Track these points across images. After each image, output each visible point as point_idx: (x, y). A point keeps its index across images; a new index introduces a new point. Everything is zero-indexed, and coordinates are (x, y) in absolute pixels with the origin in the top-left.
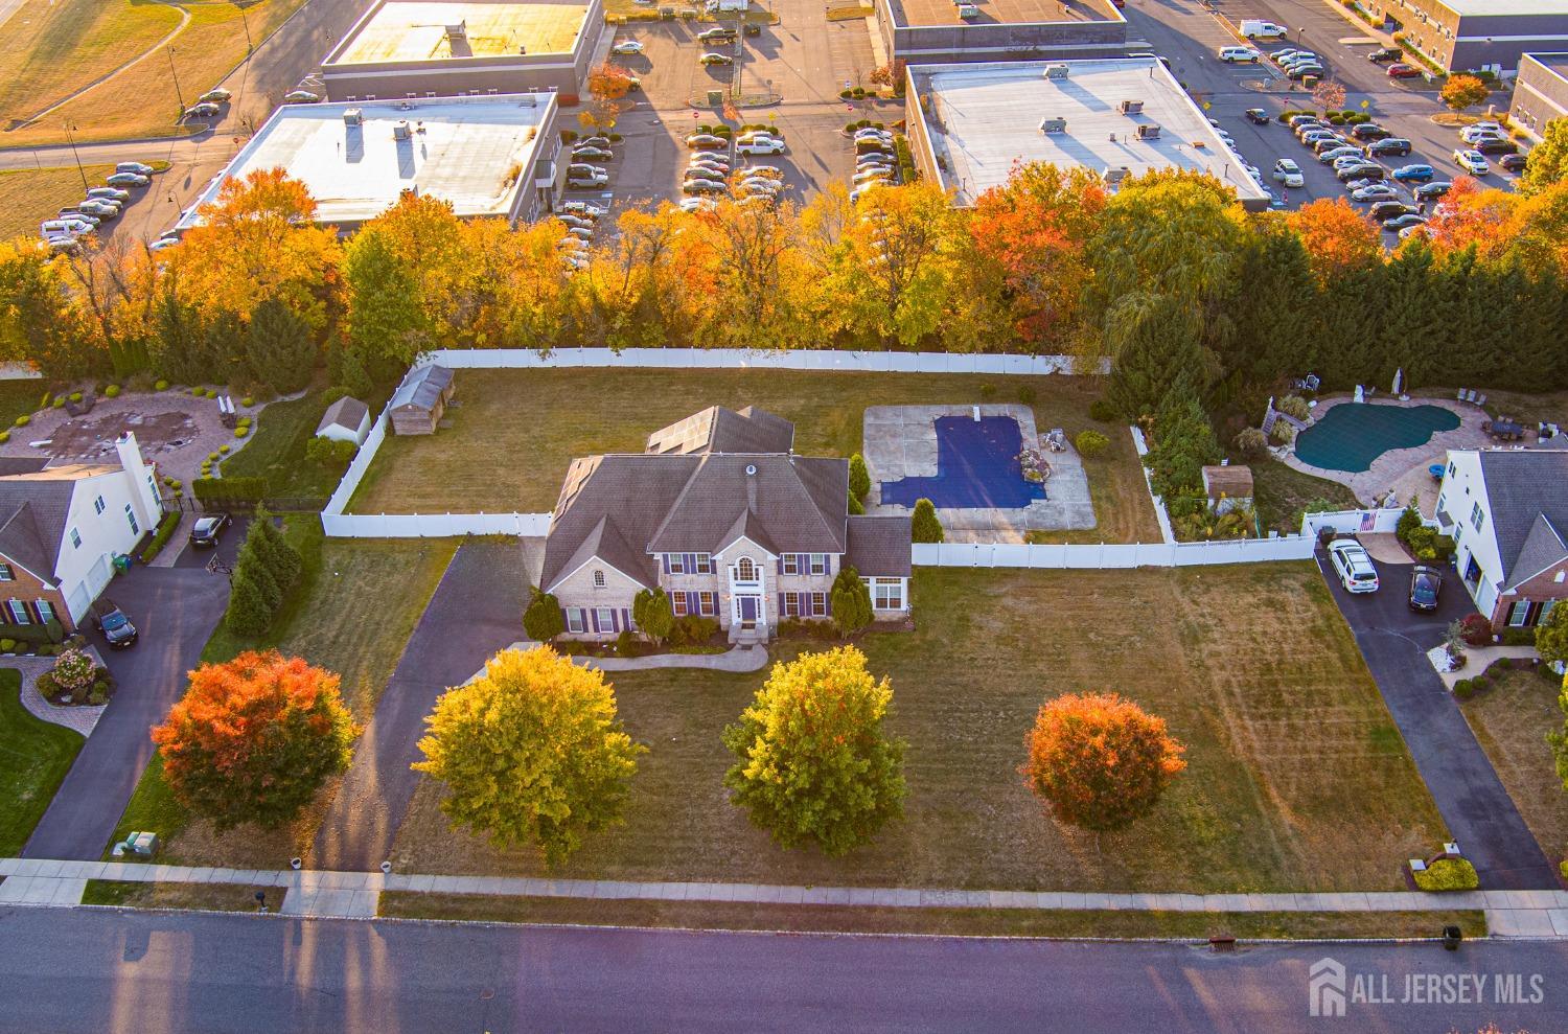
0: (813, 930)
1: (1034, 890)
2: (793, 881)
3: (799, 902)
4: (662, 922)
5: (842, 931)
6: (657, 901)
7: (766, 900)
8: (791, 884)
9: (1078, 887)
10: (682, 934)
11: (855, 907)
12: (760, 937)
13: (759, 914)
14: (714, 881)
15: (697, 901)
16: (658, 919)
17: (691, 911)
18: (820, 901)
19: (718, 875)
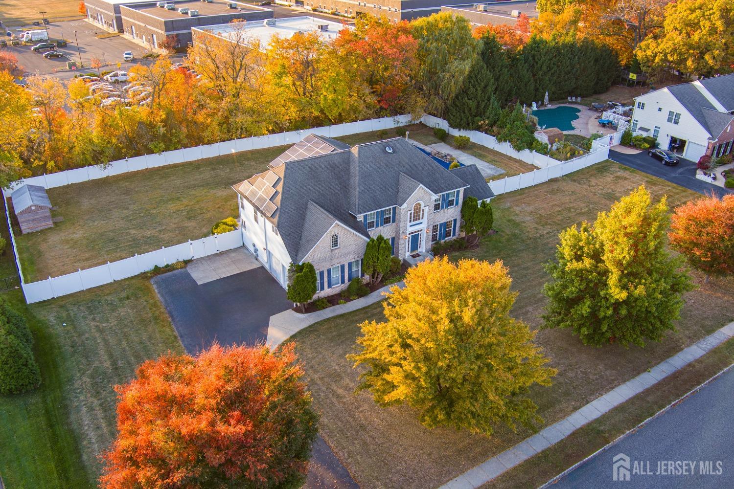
0: (686, 393)
2: (636, 371)
3: (656, 382)
4: (612, 437)
5: (698, 385)
7: (640, 390)
8: (639, 374)
10: (630, 436)
12: (667, 412)
13: (650, 399)
14: (602, 395)
15: (611, 411)
16: (607, 435)
17: (617, 418)
18: (664, 375)
19: (598, 390)
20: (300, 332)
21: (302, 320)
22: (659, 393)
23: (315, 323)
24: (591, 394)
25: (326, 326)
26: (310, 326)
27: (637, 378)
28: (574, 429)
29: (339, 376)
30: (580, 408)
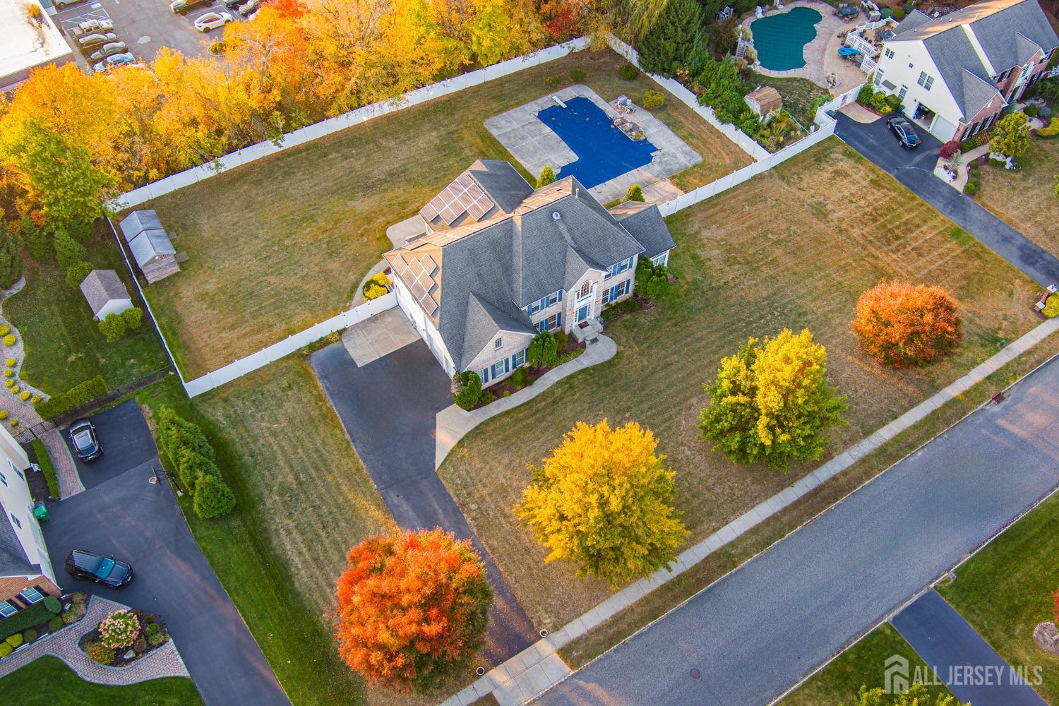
0: (820, 511)
1: (896, 418)
2: (781, 486)
3: (796, 499)
4: (741, 560)
5: (834, 502)
6: (723, 548)
7: (779, 508)
8: (782, 489)
9: (913, 403)
10: (757, 560)
11: (827, 483)
12: (797, 533)
13: (785, 519)
14: (742, 514)
15: (746, 533)
16: (736, 559)
17: (749, 541)
18: (806, 490)
19: (739, 508)
20: (467, 436)
21: (469, 420)
22: (795, 513)
23: (481, 424)
24: (732, 514)
25: (492, 427)
26: (477, 428)
27: (779, 494)
28: (708, 552)
29: (505, 491)
30: (719, 528)
